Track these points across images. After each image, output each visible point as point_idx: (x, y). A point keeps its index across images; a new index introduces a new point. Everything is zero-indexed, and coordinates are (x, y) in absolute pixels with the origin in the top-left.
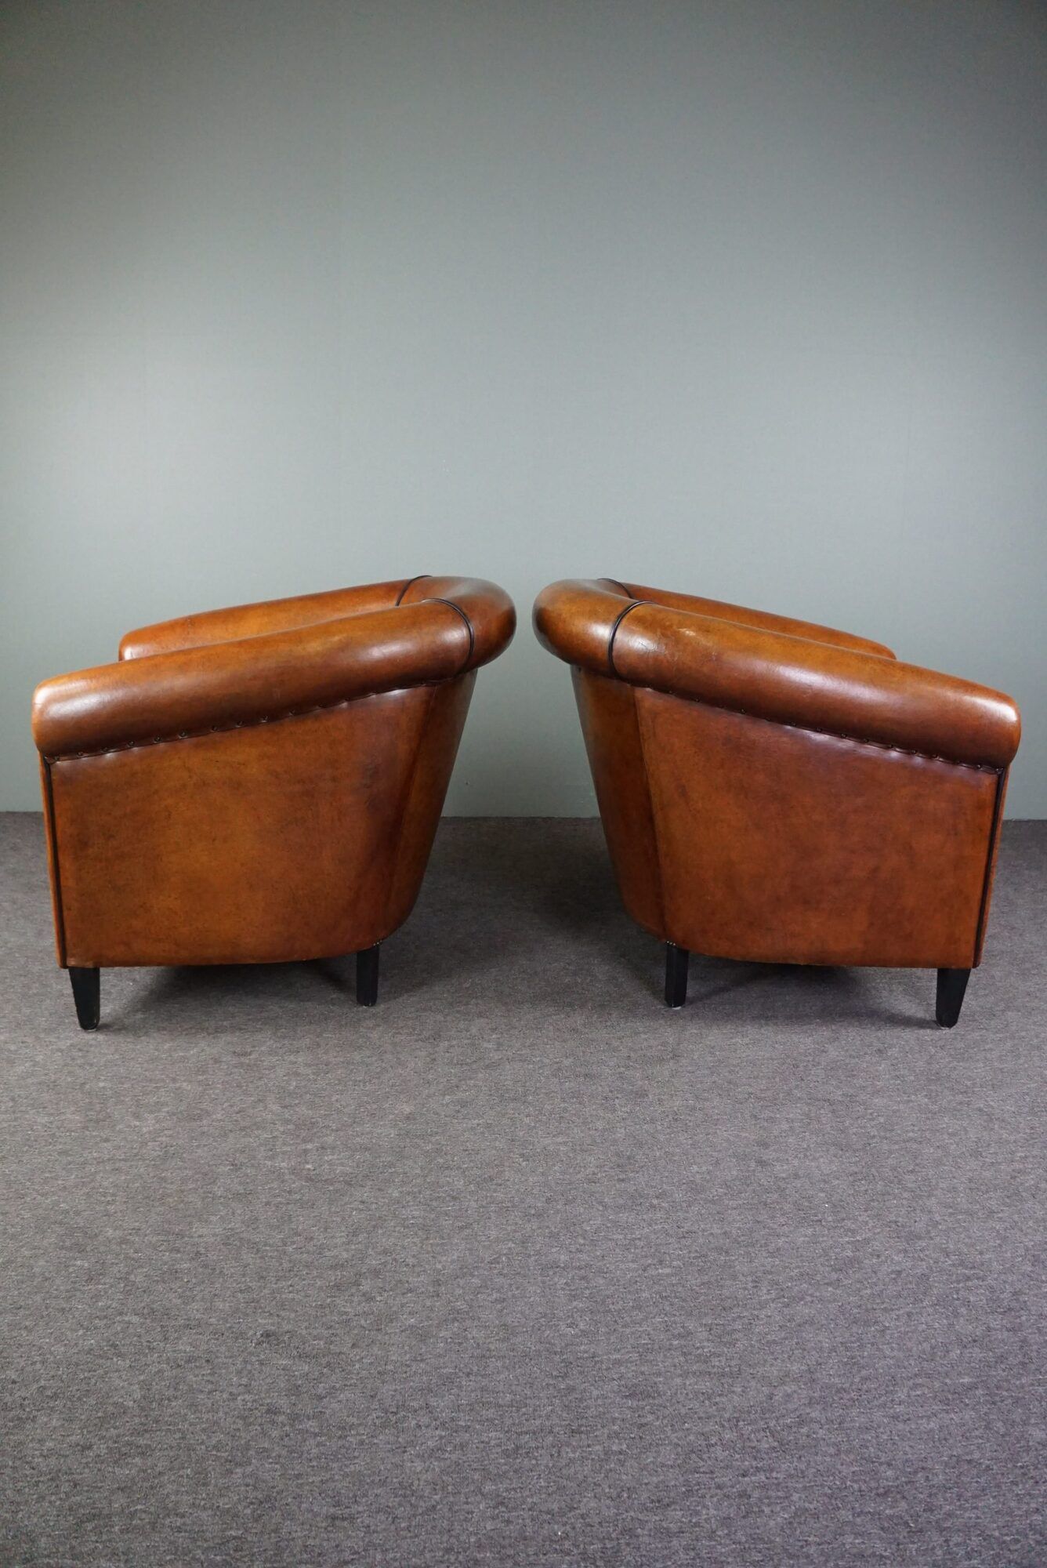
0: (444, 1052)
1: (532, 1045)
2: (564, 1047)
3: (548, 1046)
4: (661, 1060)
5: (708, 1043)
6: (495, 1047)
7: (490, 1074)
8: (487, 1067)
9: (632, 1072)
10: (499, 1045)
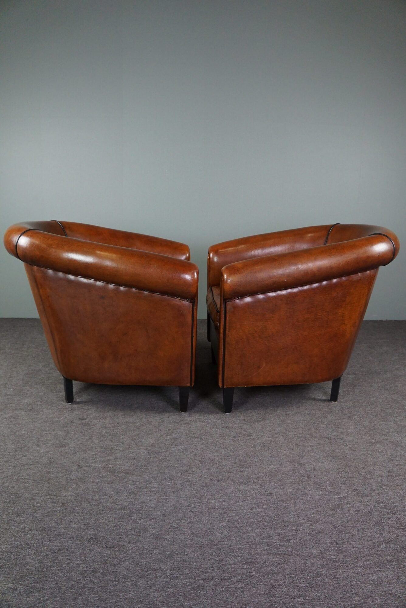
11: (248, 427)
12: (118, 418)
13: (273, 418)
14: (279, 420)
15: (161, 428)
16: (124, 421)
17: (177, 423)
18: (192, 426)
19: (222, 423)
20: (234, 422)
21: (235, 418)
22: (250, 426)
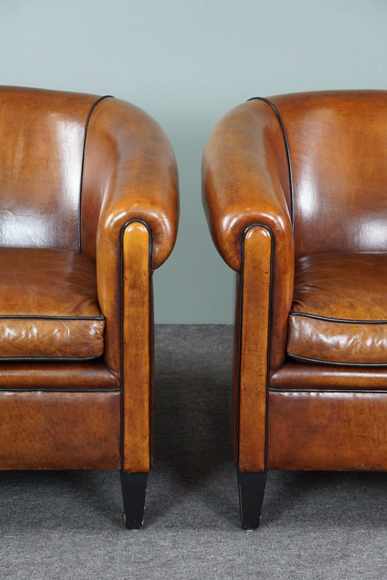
0: (122, 551)
1: (206, 542)
2: (236, 545)
3: (222, 544)
4: (331, 560)
5: (377, 543)
6: (171, 544)
7: (166, 573)
8: (163, 565)
9: (302, 571)
10: (175, 542)
11: (309, 574)
12: (8, 554)
13: (367, 553)
14: (380, 560)
15: (108, 575)
16: (22, 560)
17: (144, 562)
18: (179, 569)
19: (248, 564)
20: (276, 561)
21: (278, 552)
22: (313, 570)
